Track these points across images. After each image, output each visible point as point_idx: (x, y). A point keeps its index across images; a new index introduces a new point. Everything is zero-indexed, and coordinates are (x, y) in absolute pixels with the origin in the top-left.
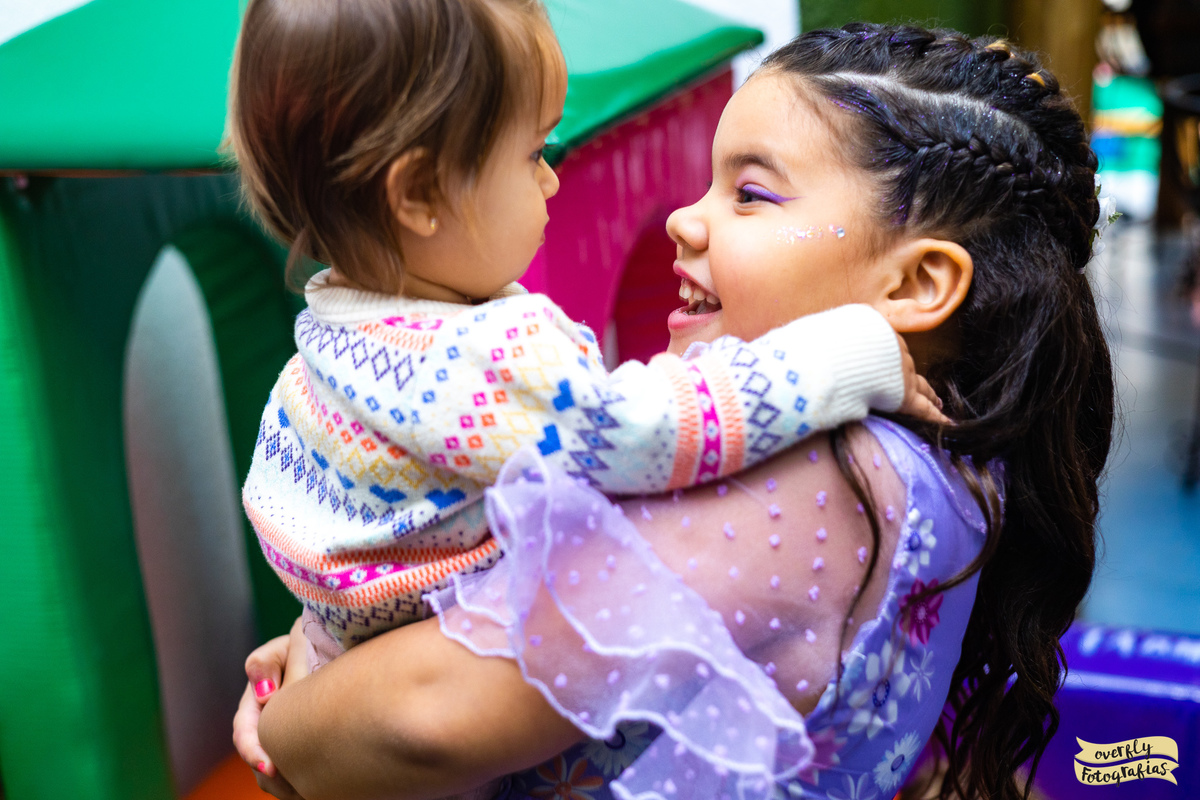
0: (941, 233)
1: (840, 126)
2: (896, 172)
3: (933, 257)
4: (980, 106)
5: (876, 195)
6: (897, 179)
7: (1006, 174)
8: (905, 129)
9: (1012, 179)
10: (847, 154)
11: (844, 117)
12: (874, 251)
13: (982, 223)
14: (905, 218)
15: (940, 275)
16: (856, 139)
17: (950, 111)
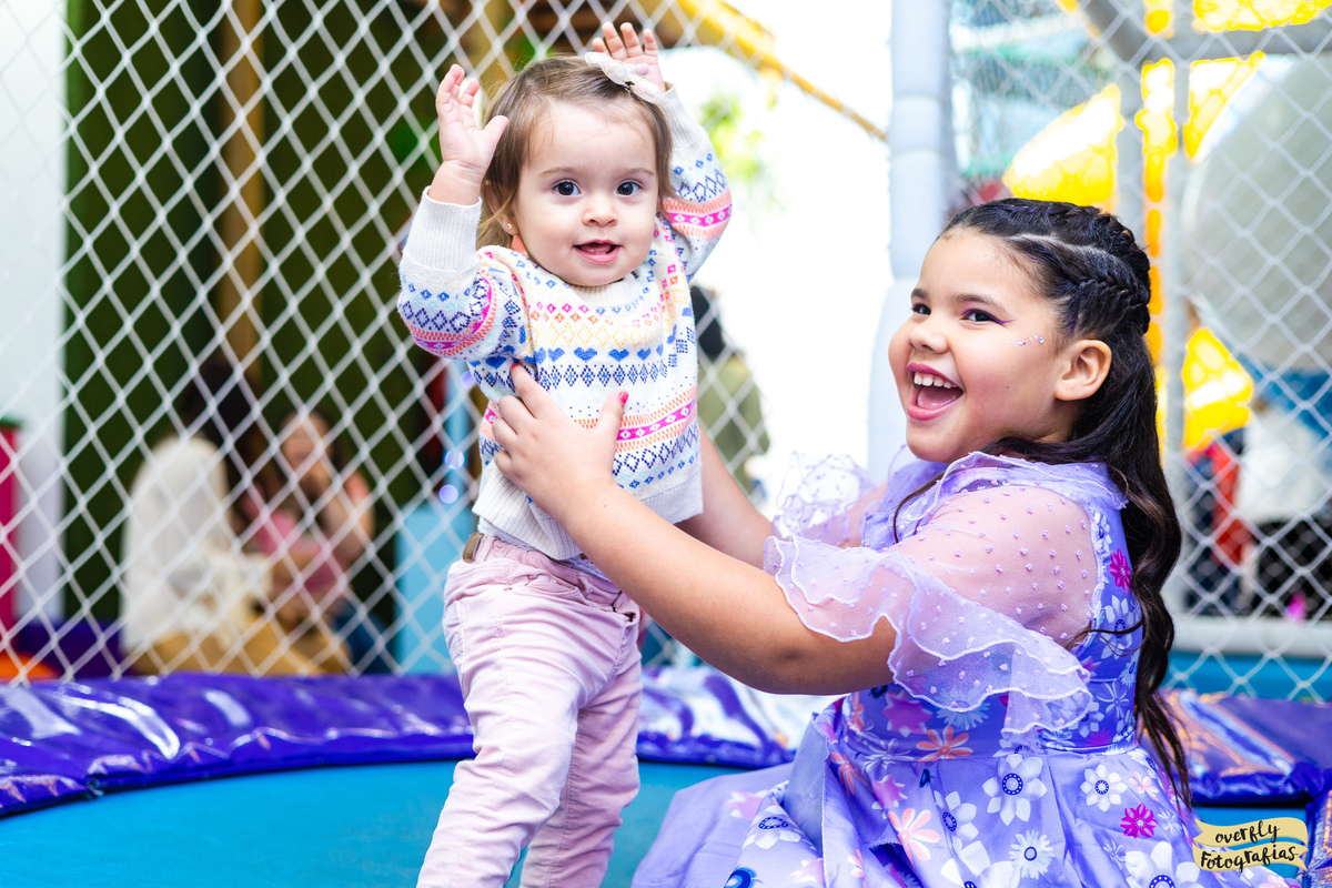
0: (1092, 334)
1: (1031, 271)
2: (1068, 298)
3: (1086, 351)
4: (1104, 253)
5: (1057, 313)
6: (1068, 303)
7: (1125, 296)
8: (1070, 270)
9: (1129, 300)
10: (1037, 287)
11: (1033, 265)
12: (1058, 350)
13: (1111, 327)
14: (1073, 328)
15: (1092, 362)
16: (1041, 277)
17: (1091, 258)
